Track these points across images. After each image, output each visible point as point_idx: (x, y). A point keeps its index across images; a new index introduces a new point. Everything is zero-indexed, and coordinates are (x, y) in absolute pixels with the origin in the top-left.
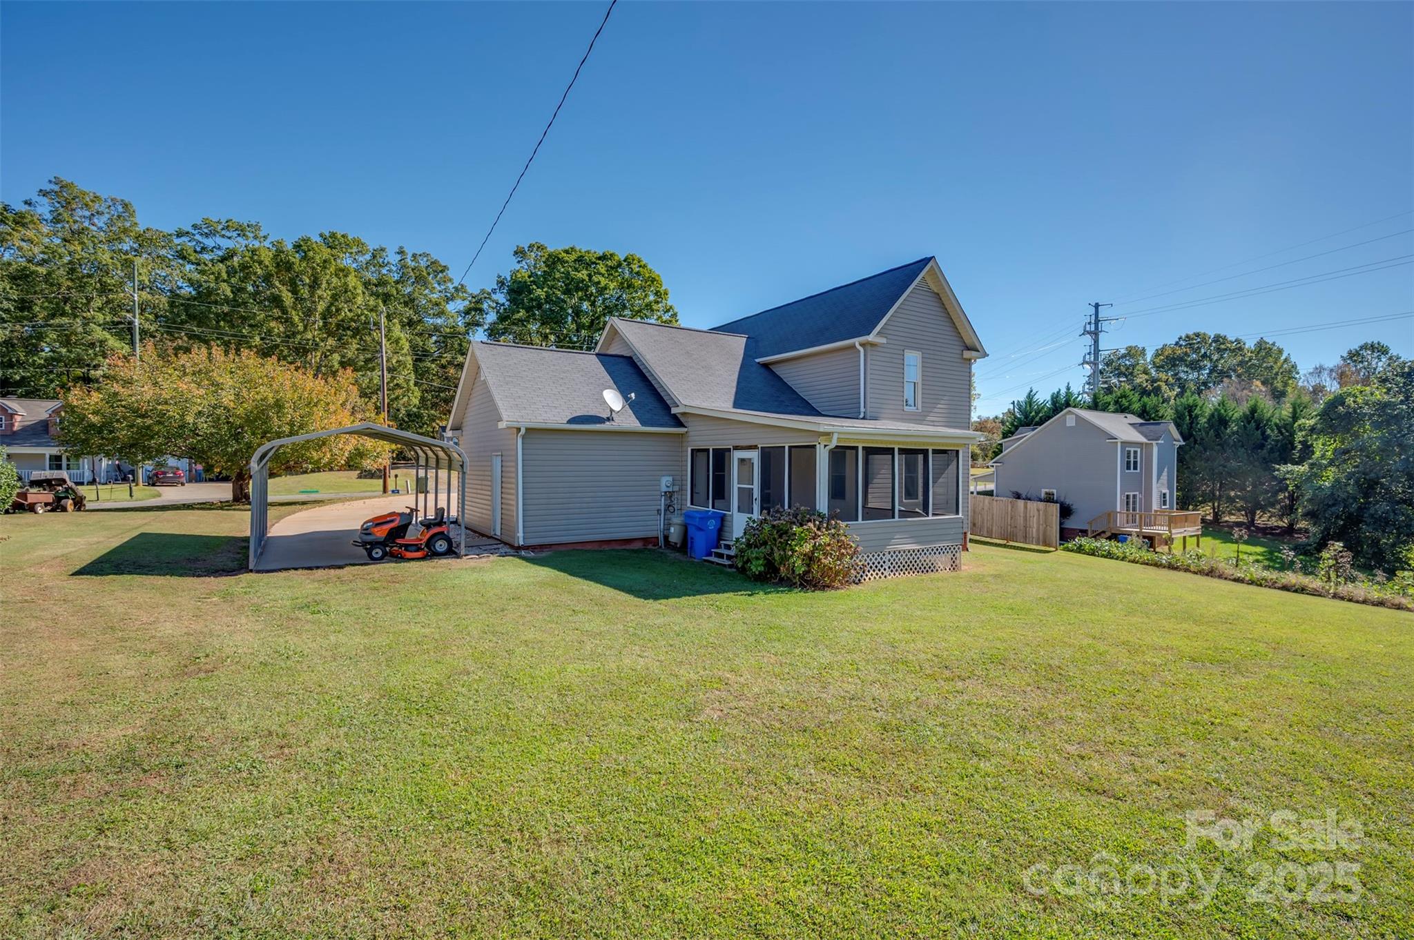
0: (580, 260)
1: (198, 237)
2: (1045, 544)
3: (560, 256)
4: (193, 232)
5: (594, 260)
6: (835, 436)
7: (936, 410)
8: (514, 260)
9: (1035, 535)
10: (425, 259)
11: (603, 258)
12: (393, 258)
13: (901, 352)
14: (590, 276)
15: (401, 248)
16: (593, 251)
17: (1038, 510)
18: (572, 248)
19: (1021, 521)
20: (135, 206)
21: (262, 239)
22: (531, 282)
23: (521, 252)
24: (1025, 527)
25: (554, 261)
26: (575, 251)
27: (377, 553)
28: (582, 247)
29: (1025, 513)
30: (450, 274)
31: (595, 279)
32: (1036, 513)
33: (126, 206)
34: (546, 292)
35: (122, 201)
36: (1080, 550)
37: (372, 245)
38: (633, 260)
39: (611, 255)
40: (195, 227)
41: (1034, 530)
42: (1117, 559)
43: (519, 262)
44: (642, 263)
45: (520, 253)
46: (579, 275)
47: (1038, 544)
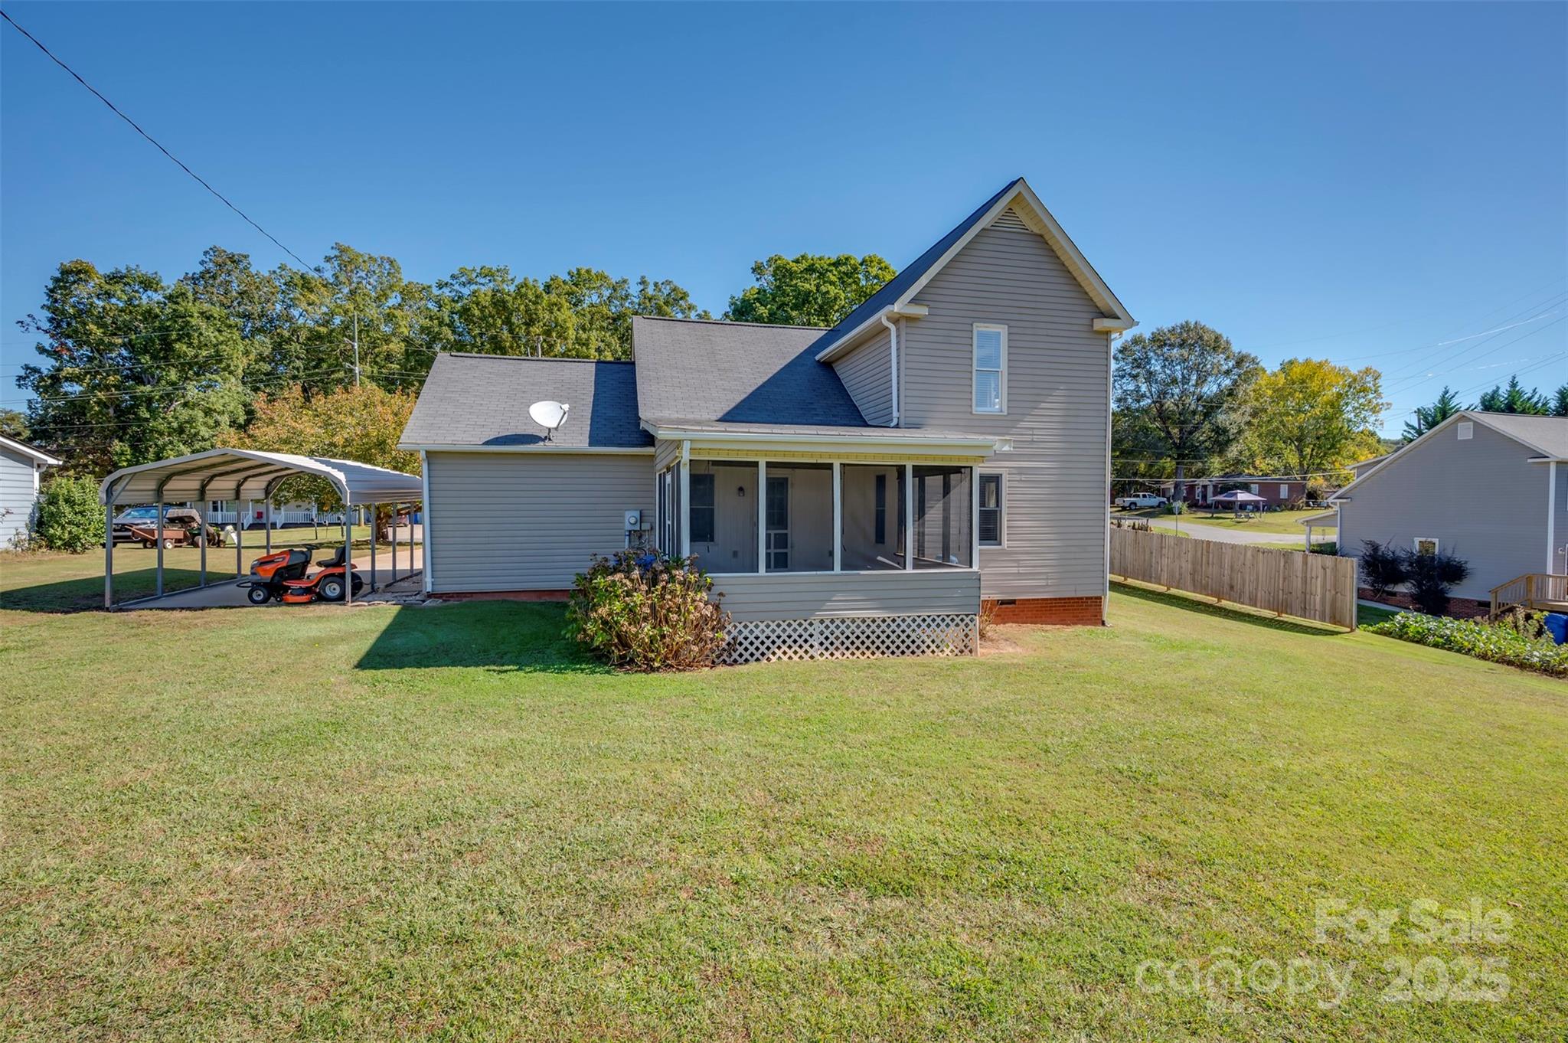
0: (811, 269)
1: (456, 287)
2: (1335, 620)
3: (788, 267)
4: (451, 281)
5: (826, 267)
6: (687, 446)
7: (1036, 412)
8: (753, 277)
9: (1318, 607)
10: (668, 287)
11: (837, 264)
12: (634, 290)
13: (968, 328)
14: (818, 286)
15: (643, 277)
16: (826, 257)
17: (1324, 568)
18: (802, 257)
19: (1298, 584)
20: (400, 262)
21: (510, 283)
22: (754, 299)
23: (759, 268)
24: (1304, 593)
25: (783, 273)
26: (807, 260)
27: (259, 595)
28: (813, 253)
29: (1305, 572)
30: (690, 300)
31: (823, 289)
32: (1320, 571)
33: (391, 262)
34: (769, 310)
35: (388, 258)
36: (1401, 634)
37: (614, 279)
38: (871, 262)
39: (847, 259)
40: (453, 277)
41: (1318, 599)
42: (1459, 651)
43: (757, 280)
44: (883, 265)
45: (758, 270)
46: (807, 286)
47: (1323, 619)
